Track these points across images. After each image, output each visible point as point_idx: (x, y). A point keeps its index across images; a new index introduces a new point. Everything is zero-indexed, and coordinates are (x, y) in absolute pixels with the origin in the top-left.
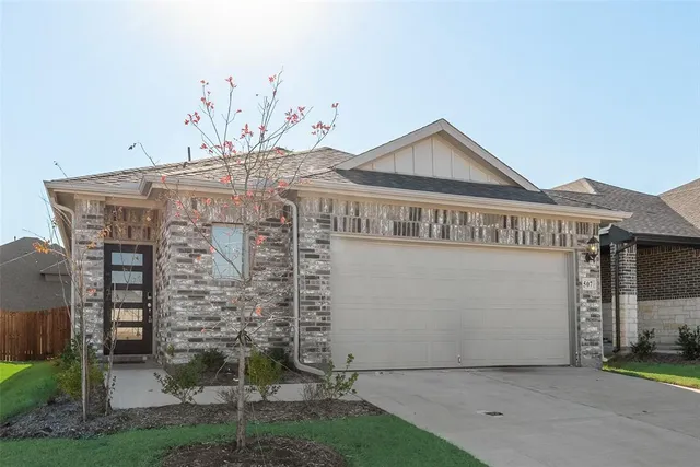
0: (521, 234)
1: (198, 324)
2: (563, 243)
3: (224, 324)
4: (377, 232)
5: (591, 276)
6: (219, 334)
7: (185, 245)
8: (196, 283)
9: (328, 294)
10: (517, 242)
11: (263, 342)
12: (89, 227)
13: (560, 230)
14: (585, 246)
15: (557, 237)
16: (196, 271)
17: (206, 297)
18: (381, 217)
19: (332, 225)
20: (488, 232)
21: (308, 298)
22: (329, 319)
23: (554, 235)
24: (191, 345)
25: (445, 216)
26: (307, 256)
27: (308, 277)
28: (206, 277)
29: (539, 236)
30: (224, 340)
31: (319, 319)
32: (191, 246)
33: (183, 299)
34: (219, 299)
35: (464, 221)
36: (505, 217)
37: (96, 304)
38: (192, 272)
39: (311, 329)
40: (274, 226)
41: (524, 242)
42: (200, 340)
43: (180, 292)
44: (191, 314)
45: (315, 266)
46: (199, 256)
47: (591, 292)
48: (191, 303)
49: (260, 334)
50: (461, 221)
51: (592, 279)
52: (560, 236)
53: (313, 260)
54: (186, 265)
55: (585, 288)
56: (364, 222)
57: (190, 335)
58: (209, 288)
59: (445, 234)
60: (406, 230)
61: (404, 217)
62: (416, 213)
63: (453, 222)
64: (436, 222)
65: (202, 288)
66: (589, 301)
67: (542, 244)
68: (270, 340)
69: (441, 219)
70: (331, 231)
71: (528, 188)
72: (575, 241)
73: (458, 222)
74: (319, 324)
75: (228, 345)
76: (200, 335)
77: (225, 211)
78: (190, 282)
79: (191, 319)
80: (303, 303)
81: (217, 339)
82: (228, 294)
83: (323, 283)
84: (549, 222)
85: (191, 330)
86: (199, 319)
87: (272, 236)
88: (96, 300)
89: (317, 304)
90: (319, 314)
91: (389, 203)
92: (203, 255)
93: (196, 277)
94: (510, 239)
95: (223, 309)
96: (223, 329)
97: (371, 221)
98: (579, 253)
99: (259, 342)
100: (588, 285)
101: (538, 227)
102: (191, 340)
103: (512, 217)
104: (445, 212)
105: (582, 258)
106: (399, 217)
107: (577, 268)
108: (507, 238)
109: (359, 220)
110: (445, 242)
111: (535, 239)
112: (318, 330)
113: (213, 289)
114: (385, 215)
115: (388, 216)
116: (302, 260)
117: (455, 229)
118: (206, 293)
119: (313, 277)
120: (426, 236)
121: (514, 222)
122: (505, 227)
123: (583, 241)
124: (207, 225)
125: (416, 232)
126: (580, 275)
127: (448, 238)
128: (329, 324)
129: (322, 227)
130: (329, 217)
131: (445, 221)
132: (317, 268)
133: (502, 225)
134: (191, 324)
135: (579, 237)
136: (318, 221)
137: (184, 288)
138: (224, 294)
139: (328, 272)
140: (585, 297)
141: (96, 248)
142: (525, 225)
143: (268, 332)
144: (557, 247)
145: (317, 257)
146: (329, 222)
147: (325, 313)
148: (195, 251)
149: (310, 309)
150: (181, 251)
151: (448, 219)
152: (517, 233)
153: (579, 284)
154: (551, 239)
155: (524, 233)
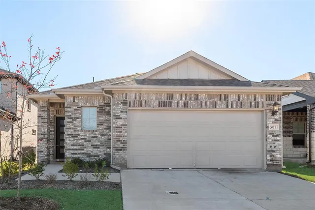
0: (230, 103)
1: (75, 147)
2: (257, 105)
3: (86, 147)
4: (150, 106)
5: (275, 123)
6: (83, 152)
7: (70, 116)
8: (74, 131)
9: (126, 134)
10: (227, 107)
11: (102, 155)
12: (42, 111)
13: (255, 100)
14: (271, 107)
15: (253, 103)
16: (75, 126)
17: (79, 137)
18: (152, 99)
19: (128, 104)
20: (210, 102)
21: (117, 136)
22: (126, 145)
23: (251, 103)
24: (72, 156)
25: (186, 97)
26: (116, 118)
27: (117, 127)
28: (79, 129)
29: (241, 103)
30: (86, 154)
31: (121, 145)
32: (73, 116)
33: (69, 137)
34: (83, 137)
35: (197, 99)
36: (221, 95)
37: (44, 140)
38: (73, 127)
39: (118, 149)
40: (107, 106)
41: (232, 107)
42: (76, 154)
43: (68, 135)
44: (72, 143)
45: (120, 122)
46: (76, 120)
47: (275, 131)
48: (73, 139)
49: (100, 152)
50: (195, 98)
51: (276, 124)
52: (255, 103)
53: (119, 120)
54: (71, 124)
55: (271, 129)
56: (144, 102)
57: (72, 152)
58: (80, 133)
59: (186, 105)
60: (165, 104)
61: (164, 98)
62: (170, 96)
63: (190, 99)
64: (181, 99)
65: (77, 133)
66: (273, 136)
67: (243, 107)
68: (105, 154)
69: (184, 98)
70: (128, 106)
71: (241, 79)
72: (265, 105)
73: (193, 99)
74: (121, 148)
75: (87, 156)
76: (76, 152)
77: (87, 101)
78: (72, 130)
79: (73, 145)
80: (115, 139)
81: (83, 153)
82: (88, 135)
83: (124, 130)
84: (248, 96)
85: (72, 149)
86: (76, 145)
87: (106, 110)
88: (44, 138)
89: (121, 139)
90: (121, 143)
91: (156, 93)
92: (77, 120)
93: (74, 129)
94: (224, 106)
95: (85, 141)
96: (85, 149)
97: (147, 101)
98: (267, 111)
99: (101, 155)
100: (273, 127)
101: (241, 99)
102: (72, 154)
103: (225, 95)
104: (186, 95)
105: (270, 114)
106: (161, 99)
107: (266, 119)
108: (221, 105)
109: (141, 101)
110: (186, 109)
111: (239, 105)
112: (121, 150)
113: (81, 133)
114: (154, 98)
115: (156, 99)
116: (114, 120)
117: (192, 102)
118: (79, 135)
119: (119, 127)
120: (176, 106)
121: (226, 97)
122: (220, 100)
123: (270, 105)
124: (79, 107)
125: (170, 105)
126: (268, 122)
127: (187, 107)
128: (126, 148)
129: (124, 105)
130: (127, 101)
131: (186, 99)
132: (121, 123)
133: (219, 99)
134: (72, 147)
135: (268, 102)
136: (122, 103)
137: (70, 133)
138: (86, 135)
139: (126, 125)
140: (270, 134)
141: (45, 119)
142: (233, 98)
143: (104, 151)
144: (253, 108)
145: (121, 118)
146: (127, 103)
147: (124, 143)
148: (74, 118)
149: (117, 141)
150: (69, 118)
151: (188, 98)
152: (227, 102)
153: (267, 127)
154: (249, 105)
155: (232, 102)
